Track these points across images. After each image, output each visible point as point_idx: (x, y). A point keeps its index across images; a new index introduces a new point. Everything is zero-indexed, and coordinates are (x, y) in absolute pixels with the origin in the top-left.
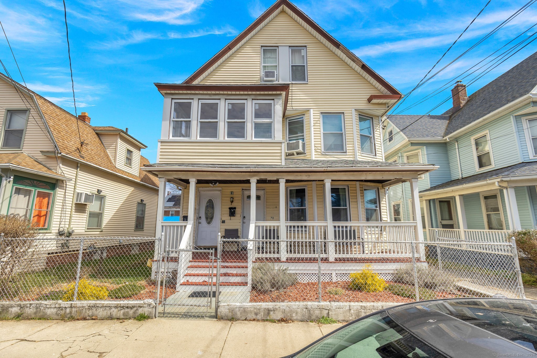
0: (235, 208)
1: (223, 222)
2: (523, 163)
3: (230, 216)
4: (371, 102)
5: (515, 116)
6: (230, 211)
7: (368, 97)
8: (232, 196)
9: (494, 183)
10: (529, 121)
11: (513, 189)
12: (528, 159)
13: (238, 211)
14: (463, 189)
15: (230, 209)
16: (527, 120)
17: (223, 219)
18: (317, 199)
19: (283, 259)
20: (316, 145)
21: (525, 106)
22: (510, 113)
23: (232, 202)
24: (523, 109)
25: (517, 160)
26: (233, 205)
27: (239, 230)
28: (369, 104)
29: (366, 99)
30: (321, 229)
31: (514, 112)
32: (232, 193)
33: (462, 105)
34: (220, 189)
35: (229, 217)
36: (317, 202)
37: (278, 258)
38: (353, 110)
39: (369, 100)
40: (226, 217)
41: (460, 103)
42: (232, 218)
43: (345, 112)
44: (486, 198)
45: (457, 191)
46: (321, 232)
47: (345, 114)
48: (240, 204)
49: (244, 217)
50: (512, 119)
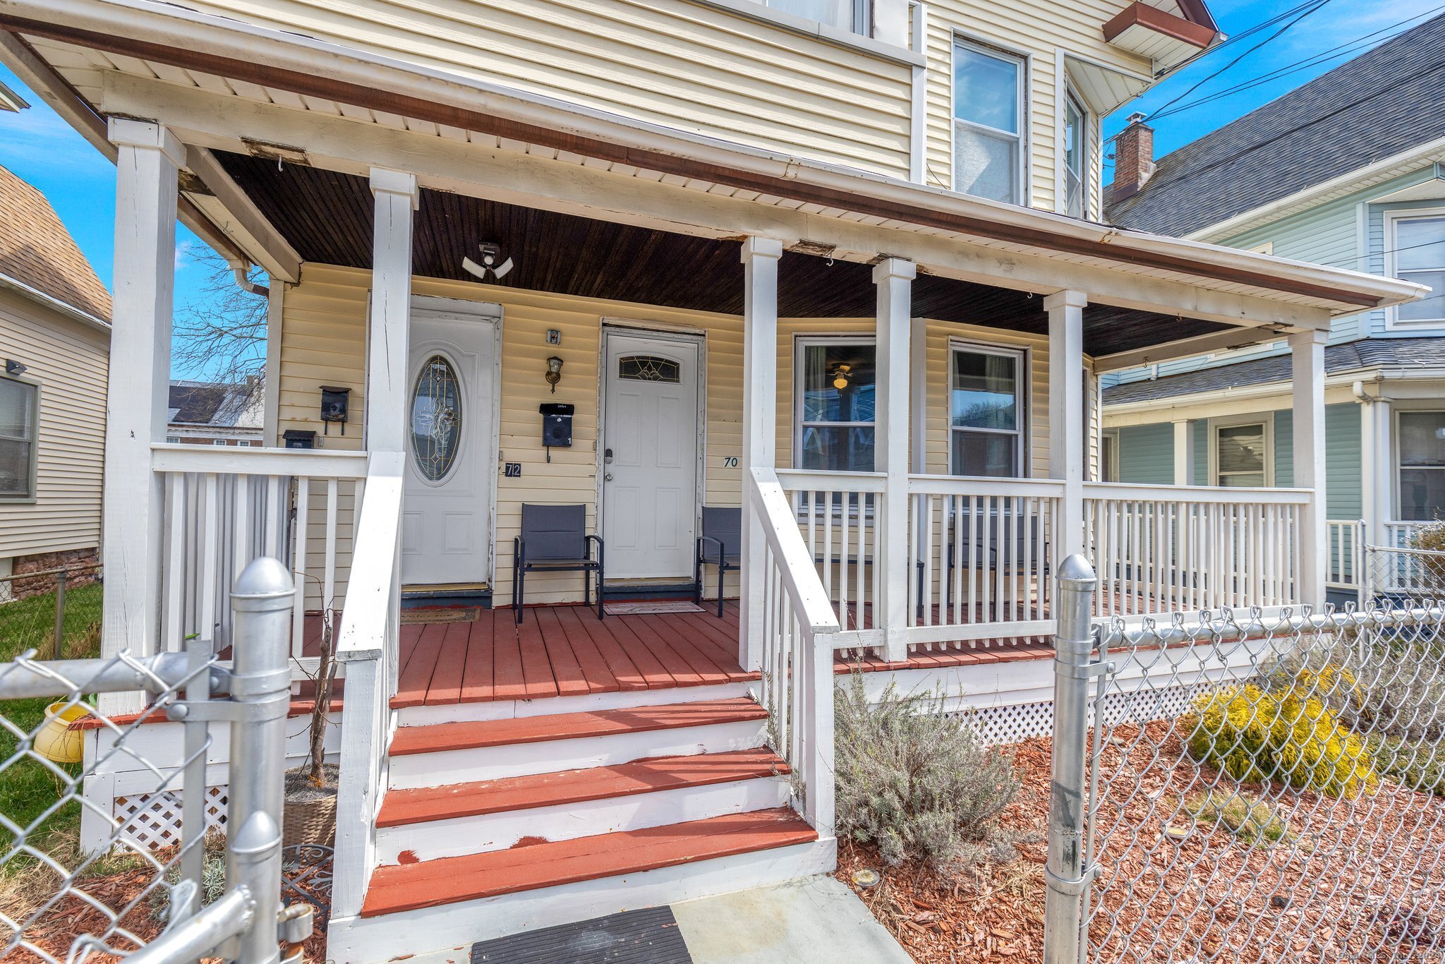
0: (569, 409)
1: (513, 470)
2: (1368, 339)
3: (547, 443)
4: (1113, 41)
5: (1371, 205)
6: (547, 423)
7: (1109, 18)
8: (553, 349)
9: (1350, 385)
10: (1399, 223)
11: (1387, 406)
12: (1380, 330)
13: (583, 422)
14: (1225, 402)
15: (547, 409)
16: (1395, 221)
17: (512, 456)
18: (929, 390)
19: (897, 654)
20: (934, 168)
21: (1415, 175)
22: (1355, 197)
23: (554, 378)
24: (1404, 183)
25: (1354, 332)
26: (562, 395)
27: (590, 510)
28: (1106, 48)
29: (1099, 25)
30: (938, 510)
31: (1369, 192)
32: (554, 336)
33: (1141, 184)
34: (492, 309)
35: (542, 452)
36: (929, 402)
37: (870, 654)
38: (1060, 53)
39: (1111, 31)
40: (528, 449)
41: (1138, 177)
42: (554, 453)
43: (1034, 54)
44: (1223, 433)
45: (1185, 407)
46: (937, 523)
47: (1033, 65)
48: (593, 392)
49: (608, 453)
50: (1360, 212)
